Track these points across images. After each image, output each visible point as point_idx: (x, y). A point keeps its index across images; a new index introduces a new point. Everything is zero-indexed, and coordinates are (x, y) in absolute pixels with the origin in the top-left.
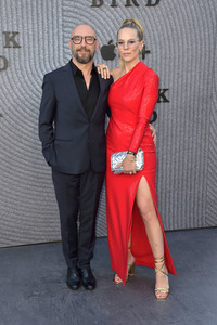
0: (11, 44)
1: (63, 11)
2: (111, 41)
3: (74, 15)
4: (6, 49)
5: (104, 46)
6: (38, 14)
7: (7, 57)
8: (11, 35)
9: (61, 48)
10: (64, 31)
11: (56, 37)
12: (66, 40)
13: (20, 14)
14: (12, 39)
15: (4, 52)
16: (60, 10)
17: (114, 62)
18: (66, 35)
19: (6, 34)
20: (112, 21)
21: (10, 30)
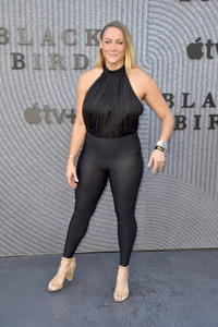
0: (93, 42)
1: (149, 6)
2: (199, 39)
3: (161, 11)
4: (88, 48)
5: (191, 45)
6: (122, 10)
7: (88, 55)
8: (93, 33)
9: (145, 46)
10: (148, 28)
11: (140, 34)
12: (150, 38)
13: (104, 11)
14: (94, 37)
15: (85, 50)
16: (146, 6)
17: (201, 61)
18: (151, 32)
19: (89, 31)
20: (202, 16)
21: (93, 27)
